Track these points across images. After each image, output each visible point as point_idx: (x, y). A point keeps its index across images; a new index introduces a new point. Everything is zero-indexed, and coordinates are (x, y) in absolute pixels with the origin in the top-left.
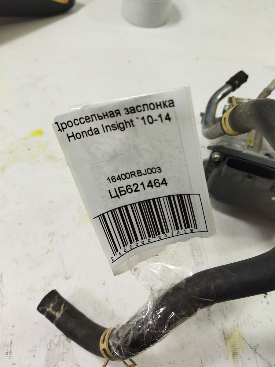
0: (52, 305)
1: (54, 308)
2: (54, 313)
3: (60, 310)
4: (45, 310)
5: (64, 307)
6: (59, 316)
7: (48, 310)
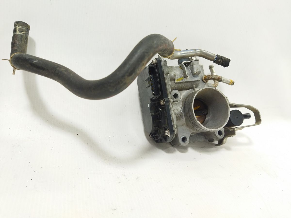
0: (20, 27)
1: (19, 29)
2: (17, 30)
3: (21, 33)
4: (16, 26)
5: (23, 34)
6: (18, 34)
7: (17, 27)
